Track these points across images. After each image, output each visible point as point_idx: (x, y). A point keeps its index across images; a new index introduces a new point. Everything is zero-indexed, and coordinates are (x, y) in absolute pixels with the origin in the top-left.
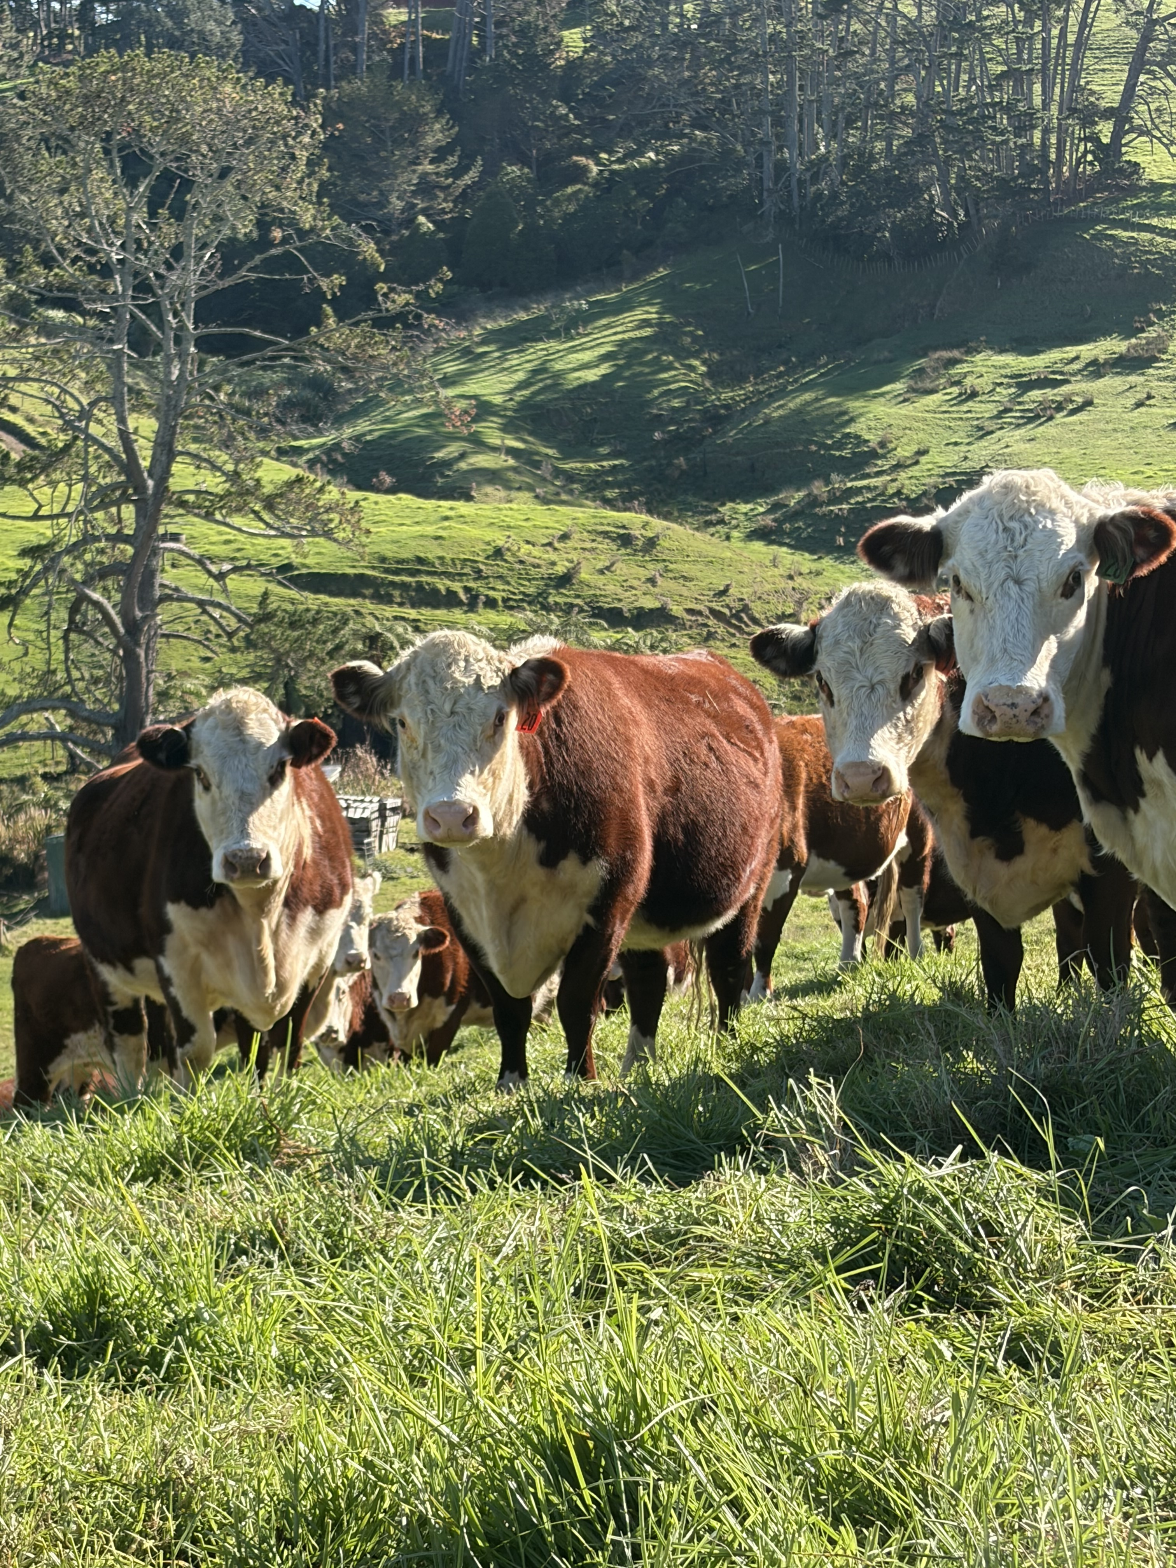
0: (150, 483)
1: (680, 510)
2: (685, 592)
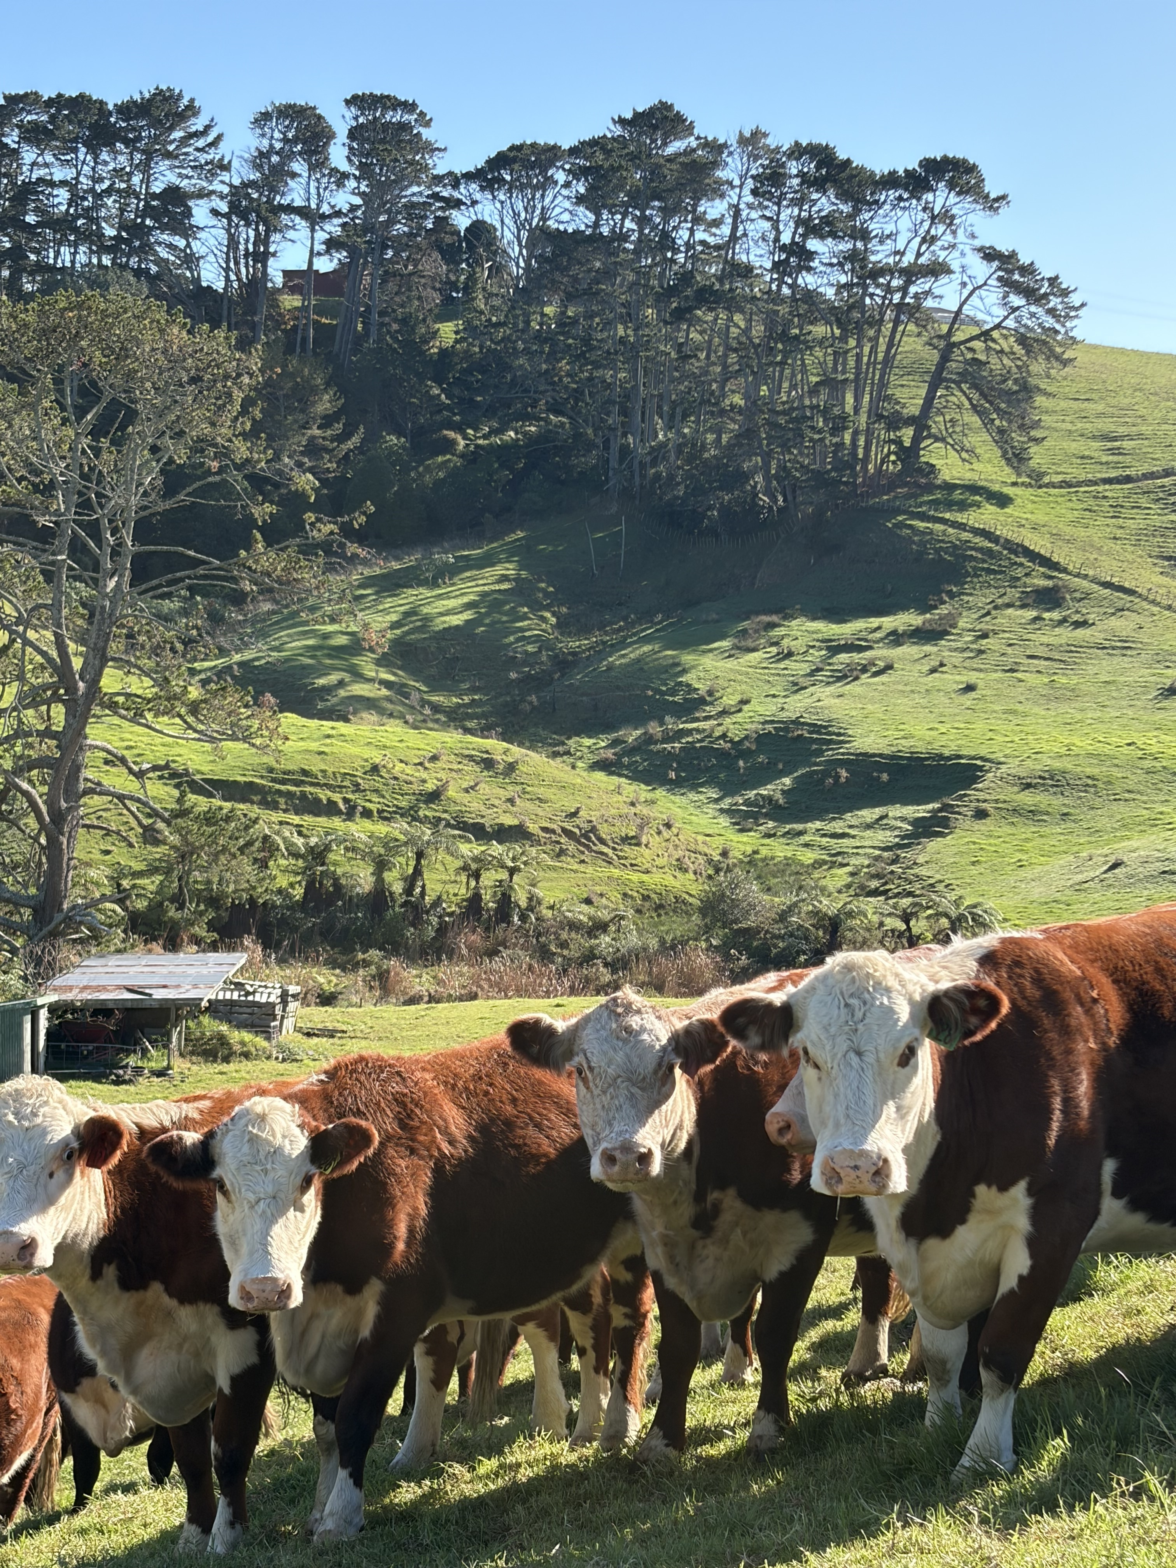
0: (81, 685)
1: (531, 741)
2: (541, 813)
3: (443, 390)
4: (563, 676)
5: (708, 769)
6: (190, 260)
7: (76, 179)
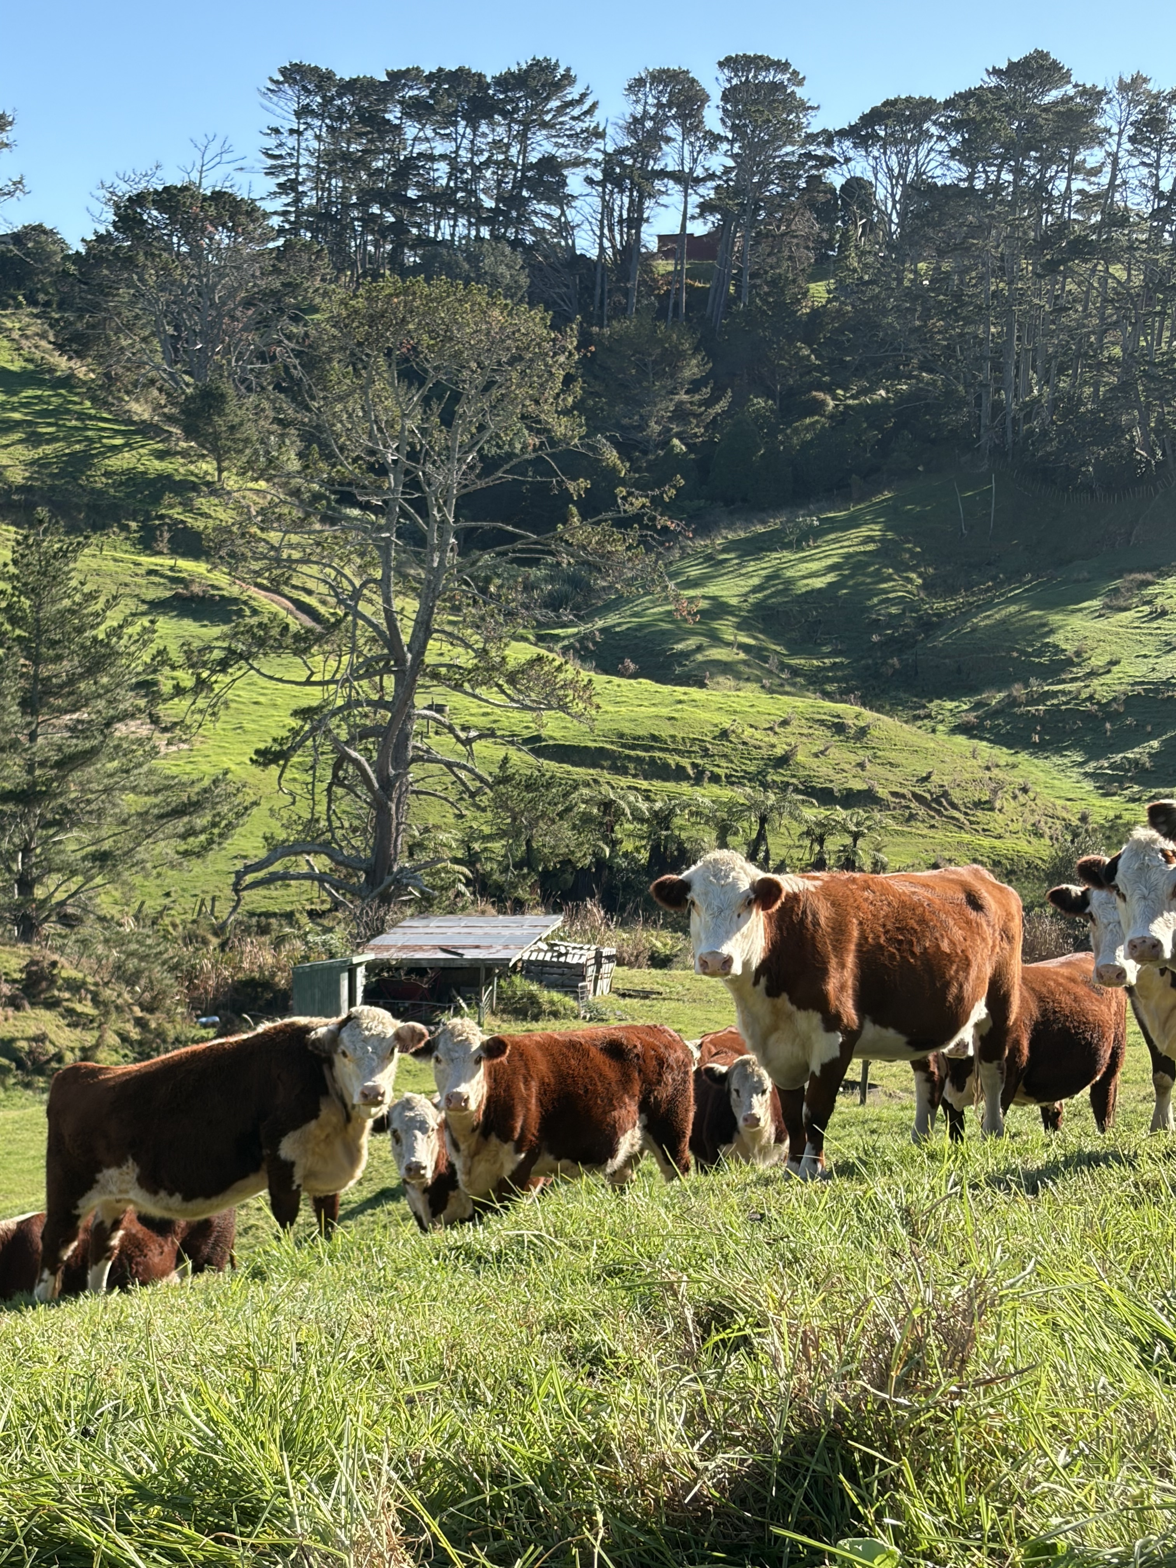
0: (409, 656)
1: (892, 705)
2: (891, 777)
3: (813, 351)
4: (927, 637)
5: (1073, 732)
6: (565, 228)
7: (456, 152)
